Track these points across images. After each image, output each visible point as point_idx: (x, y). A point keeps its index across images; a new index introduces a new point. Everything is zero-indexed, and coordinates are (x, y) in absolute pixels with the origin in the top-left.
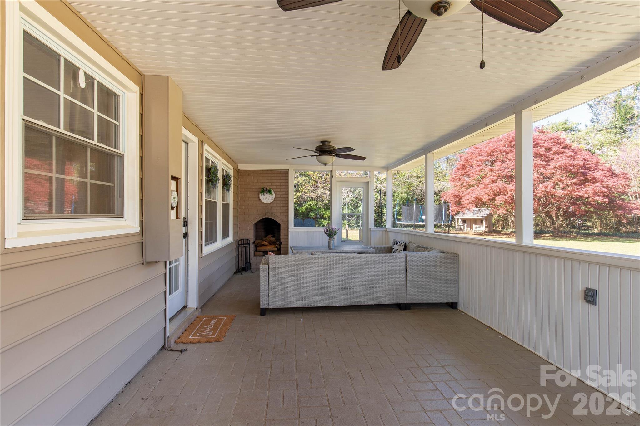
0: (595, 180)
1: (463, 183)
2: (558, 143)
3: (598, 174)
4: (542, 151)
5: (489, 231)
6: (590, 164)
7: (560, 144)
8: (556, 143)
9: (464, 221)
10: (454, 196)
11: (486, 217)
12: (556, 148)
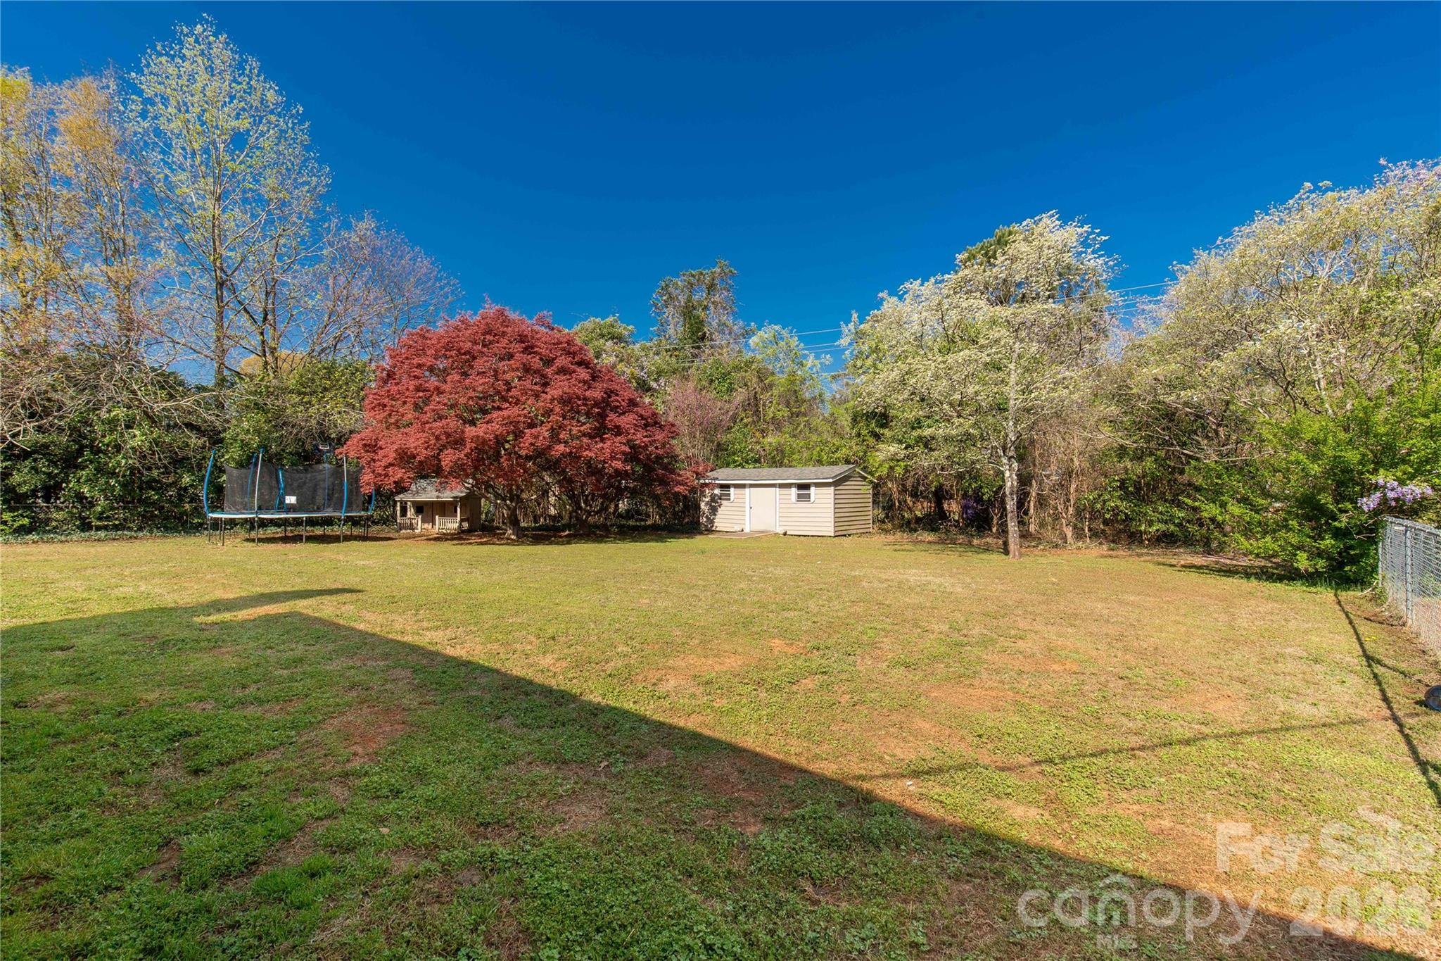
0: (618, 431)
1: (390, 415)
2: (569, 353)
3: (627, 421)
4: (536, 363)
5: (470, 531)
6: (618, 401)
7: (574, 354)
8: (568, 353)
9: (420, 508)
10: (365, 445)
11: (461, 498)
12: (563, 361)
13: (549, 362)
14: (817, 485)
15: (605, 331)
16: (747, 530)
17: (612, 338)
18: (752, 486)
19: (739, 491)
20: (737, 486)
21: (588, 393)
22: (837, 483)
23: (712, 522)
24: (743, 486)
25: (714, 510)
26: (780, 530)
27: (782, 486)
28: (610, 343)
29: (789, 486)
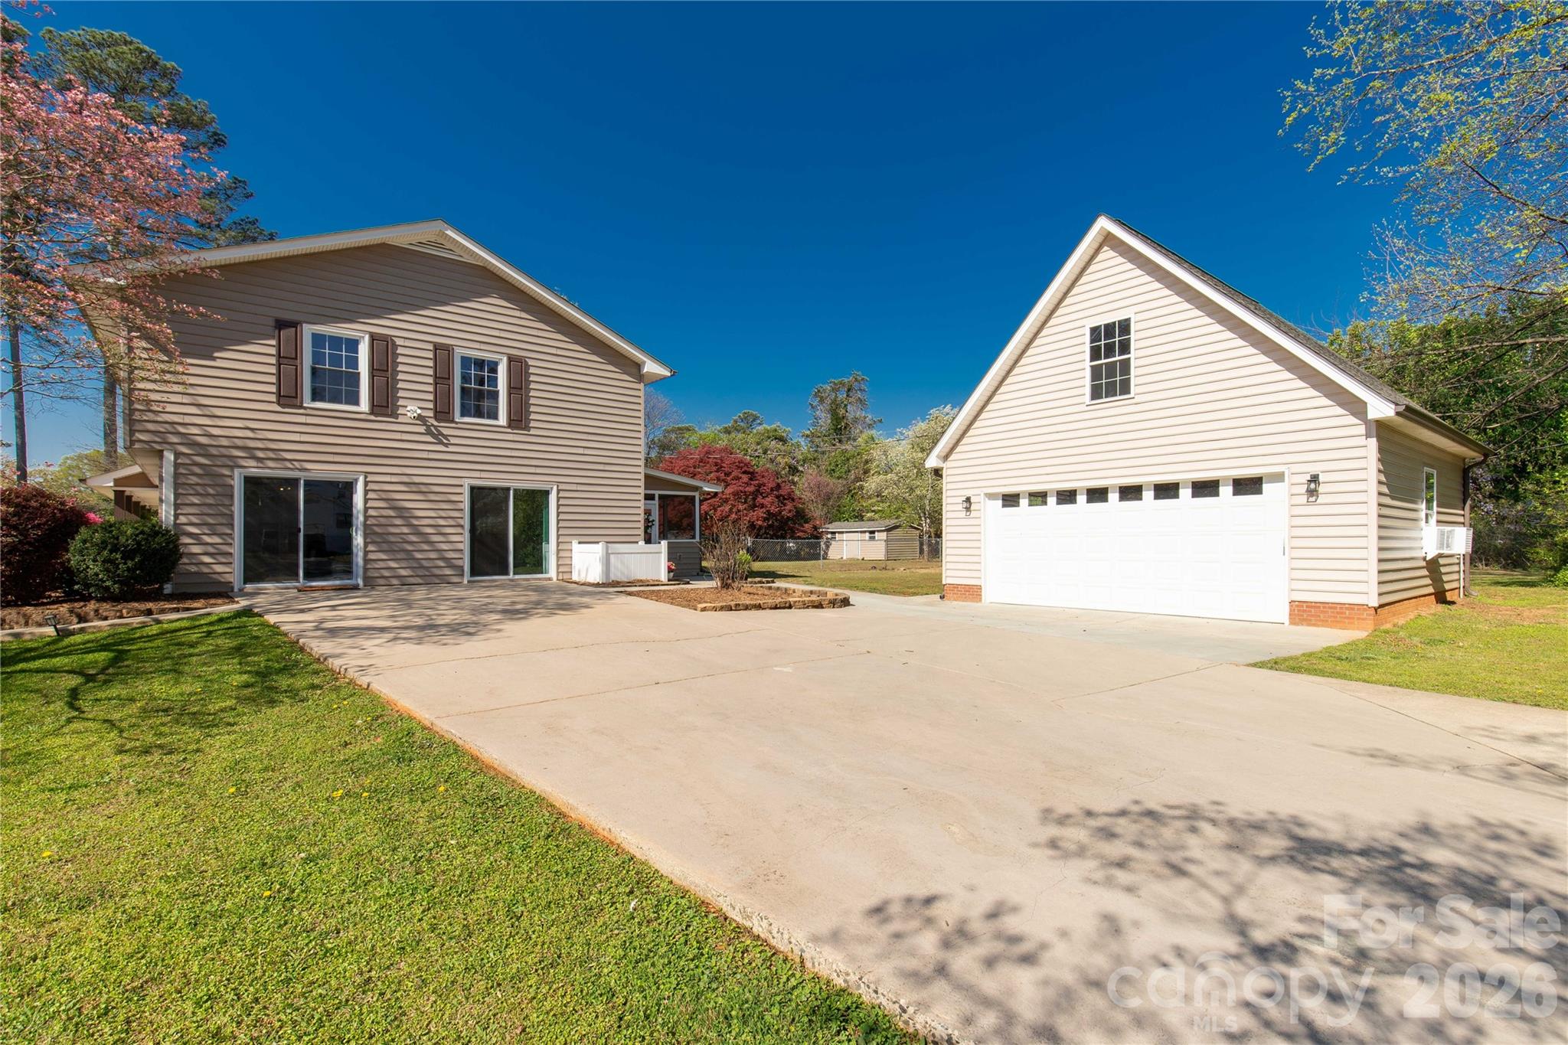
13: (727, 474)
14: (878, 531)
15: (771, 434)
16: (845, 558)
17: (776, 439)
18: (847, 532)
19: (840, 535)
20: (839, 533)
21: (747, 489)
22: (888, 530)
23: (827, 554)
24: (842, 533)
25: (828, 547)
26: (860, 558)
27: (861, 532)
28: (773, 443)
29: (865, 532)
